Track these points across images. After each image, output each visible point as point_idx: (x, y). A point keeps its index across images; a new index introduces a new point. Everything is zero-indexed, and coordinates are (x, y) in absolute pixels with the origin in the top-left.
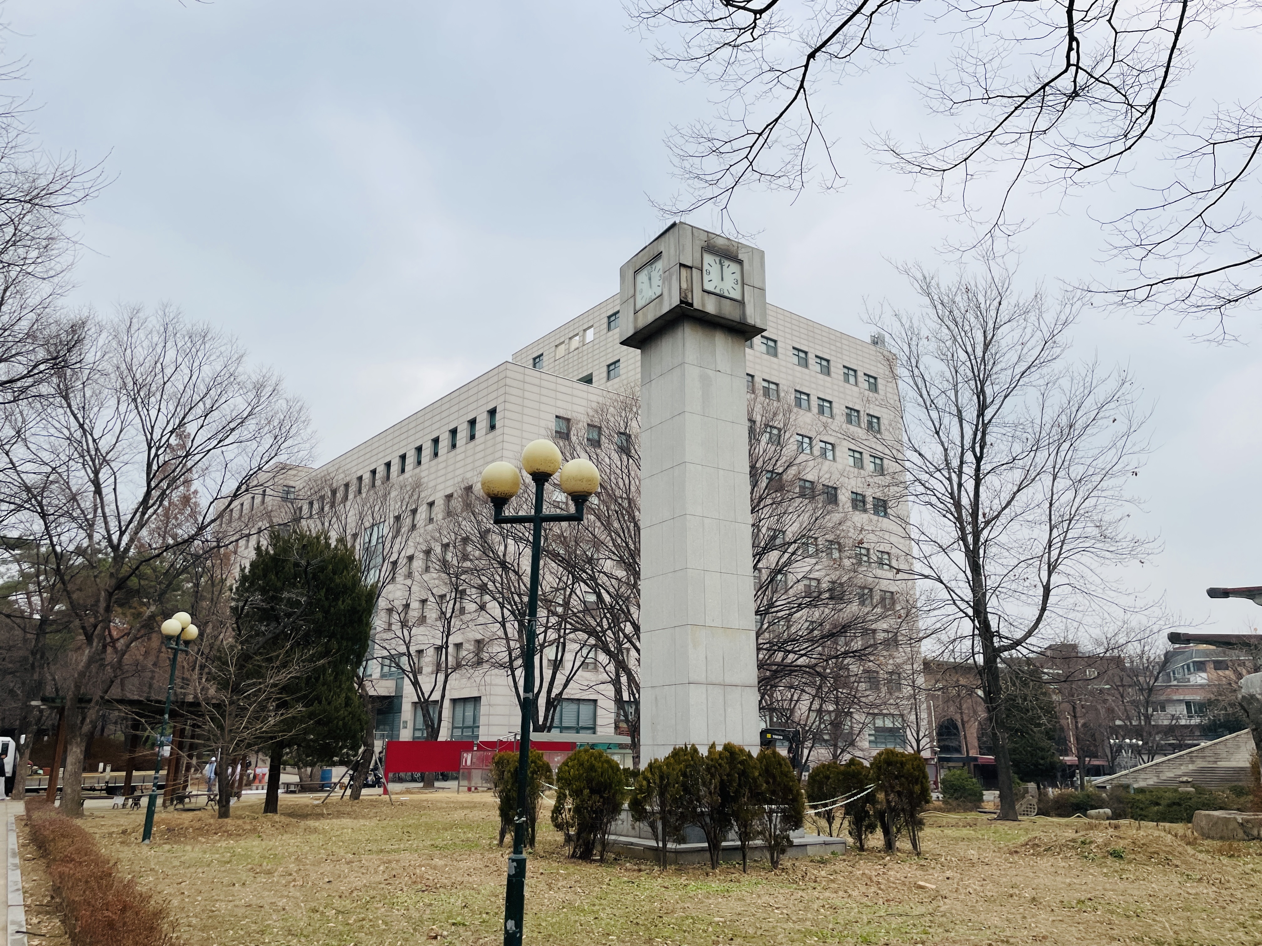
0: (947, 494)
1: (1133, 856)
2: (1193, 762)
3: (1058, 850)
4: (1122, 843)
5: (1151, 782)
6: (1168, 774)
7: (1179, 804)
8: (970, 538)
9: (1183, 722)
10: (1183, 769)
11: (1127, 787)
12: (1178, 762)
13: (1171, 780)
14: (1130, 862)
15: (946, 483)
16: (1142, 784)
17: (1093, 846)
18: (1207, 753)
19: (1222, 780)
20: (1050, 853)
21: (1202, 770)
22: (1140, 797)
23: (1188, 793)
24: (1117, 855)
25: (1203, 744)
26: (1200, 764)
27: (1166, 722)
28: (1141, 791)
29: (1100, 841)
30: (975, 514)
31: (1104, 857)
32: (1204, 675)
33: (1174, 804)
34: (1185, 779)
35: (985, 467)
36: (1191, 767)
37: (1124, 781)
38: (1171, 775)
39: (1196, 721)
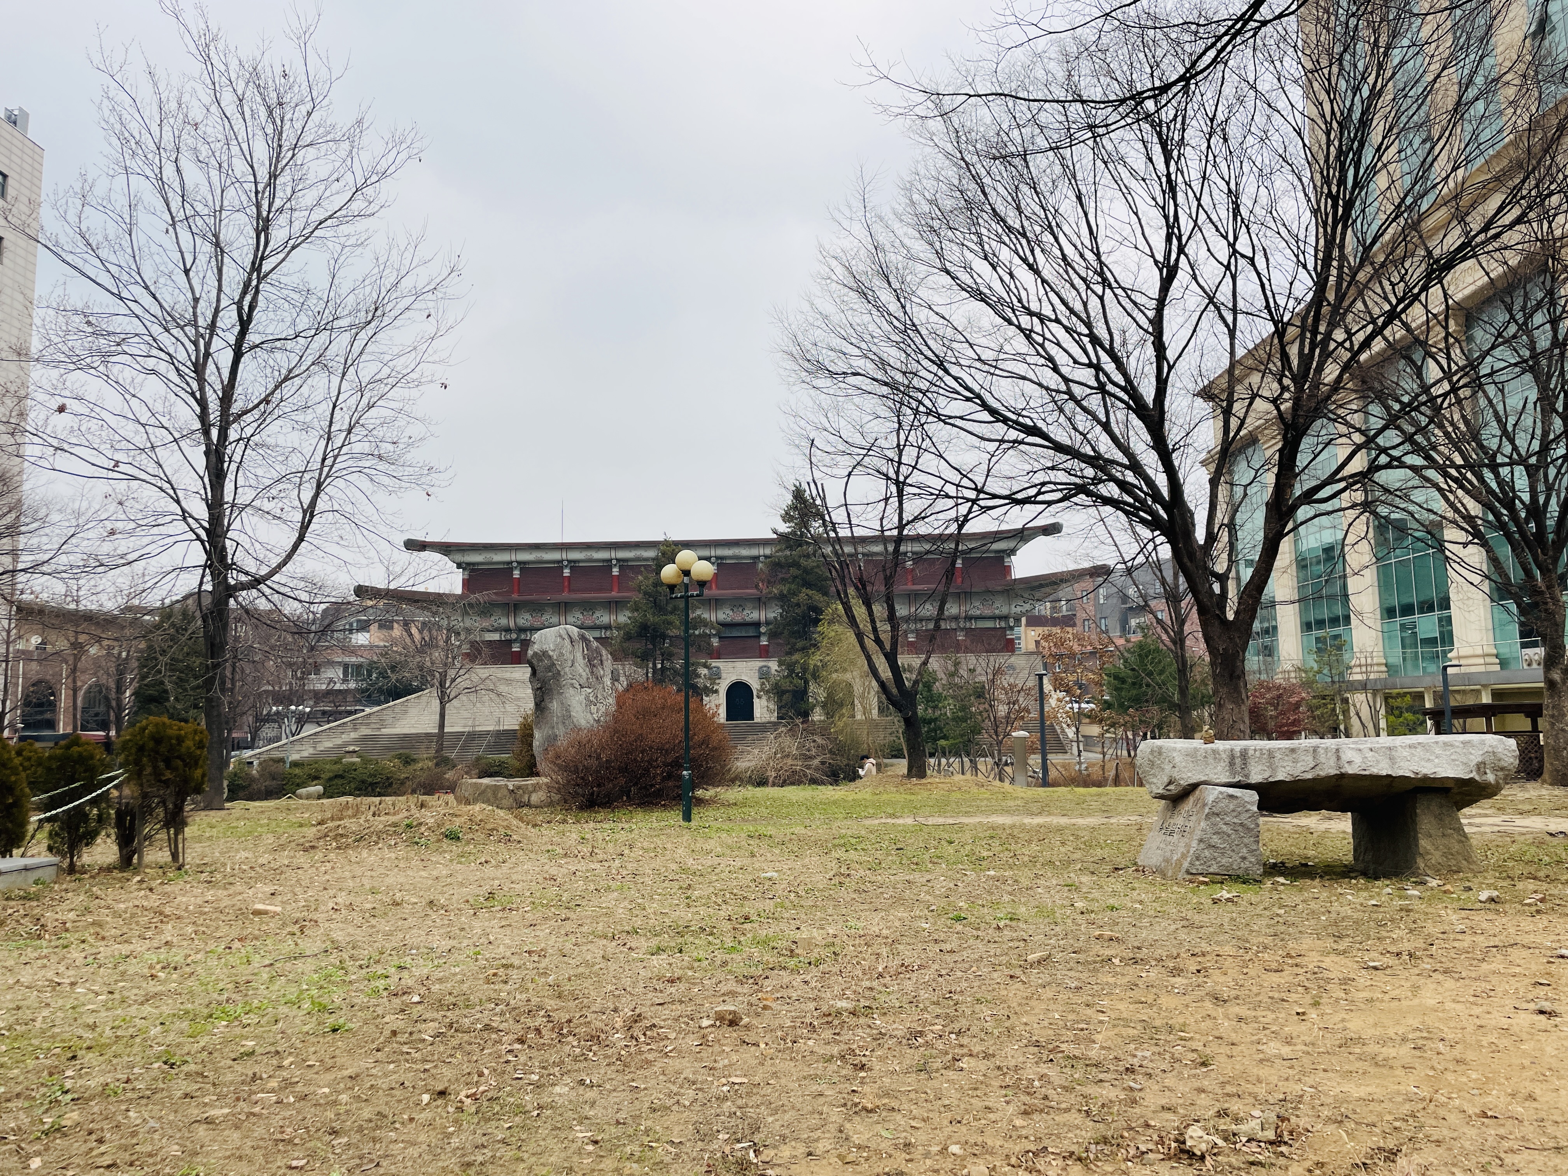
0: (189, 364)
1: (470, 836)
2: (355, 729)
3: (374, 838)
4: (458, 821)
5: (305, 754)
6: (327, 744)
7: (341, 777)
8: (214, 433)
9: (338, 687)
10: (345, 738)
11: (282, 760)
12: (340, 730)
13: (327, 750)
14: (468, 843)
15: (191, 348)
16: (295, 757)
17: (423, 829)
18: (373, 719)
19: (388, 749)
20: (363, 843)
21: (364, 739)
22: (297, 771)
23: (354, 764)
24: (453, 837)
25: (368, 710)
26: (365, 731)
27: (324, 687)
28: (295, 764)
29: (431, 821)
30: (226, 399)
31: (439, 841)
32: (367, 635)
33: (336, 777)
34: (351, 748)
35: (252, 338)
36: (353, 735)
37: (277, 755)
38: (329, 744)
39: (352, 685)
